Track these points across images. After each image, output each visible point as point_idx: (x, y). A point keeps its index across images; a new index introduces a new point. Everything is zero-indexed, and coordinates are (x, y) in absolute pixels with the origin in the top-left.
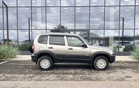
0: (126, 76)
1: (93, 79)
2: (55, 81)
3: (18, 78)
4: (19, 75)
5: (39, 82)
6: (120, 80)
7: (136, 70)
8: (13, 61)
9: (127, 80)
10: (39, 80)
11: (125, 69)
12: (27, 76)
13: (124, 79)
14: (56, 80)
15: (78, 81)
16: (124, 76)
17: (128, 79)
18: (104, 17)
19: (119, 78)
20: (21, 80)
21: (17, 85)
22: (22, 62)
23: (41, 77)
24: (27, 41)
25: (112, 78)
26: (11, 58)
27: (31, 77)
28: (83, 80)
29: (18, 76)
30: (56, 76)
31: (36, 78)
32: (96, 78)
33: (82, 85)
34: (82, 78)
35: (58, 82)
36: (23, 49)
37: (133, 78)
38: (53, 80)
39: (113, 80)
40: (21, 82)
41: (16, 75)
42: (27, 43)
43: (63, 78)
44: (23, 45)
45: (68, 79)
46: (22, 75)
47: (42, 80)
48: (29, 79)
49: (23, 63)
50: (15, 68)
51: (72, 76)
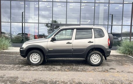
0: (111, 68)
1: (79, 70)
2: (43, 72)
3: (7, 68)
4: (9, 65)
5: (27, 72)
6: (104, 72)
7: (120, 63)
8: (5, 52)
9: (110, 72)
10: (27, 70)
11: (110, 62)
12: (16, 66)
13: (108, 71)
14: (44, 70)
15: (65, 71)
16: (109, 68)
17: (112, 70)
18: (94, 13)
19: (104, 69)
20: (9, 70)
21: (5, 74)
22: (14, 53)
23: (29, 67)
24: (20, 34)
25: (97, 69)
26: (3, 49)
27: (20, 67)
28: (70, 71)
29: (7, 66)
30: (45, 67)
31: (25, 69)
32: (82, 69)
33: (68, 75)
34: (69, 69)
35: (45, 72)
36: (16, 42)
37: (117, 70)
38: (41, 70)
39: (98, 71)
40: (10, 72)
41: (6, 65)
42: (20, 36)
43: (51, 69)
44: (16, 38)
45: (55, 69)
46: (11, 66)
47: (30, 70)
48: (18, 69)
49: (14, 55)
50: (5, 59)
51: (60, 67)
